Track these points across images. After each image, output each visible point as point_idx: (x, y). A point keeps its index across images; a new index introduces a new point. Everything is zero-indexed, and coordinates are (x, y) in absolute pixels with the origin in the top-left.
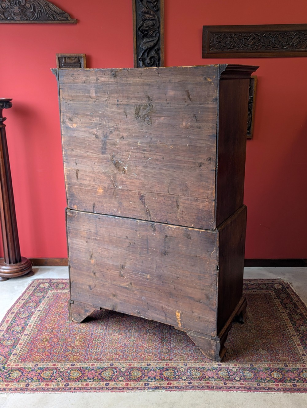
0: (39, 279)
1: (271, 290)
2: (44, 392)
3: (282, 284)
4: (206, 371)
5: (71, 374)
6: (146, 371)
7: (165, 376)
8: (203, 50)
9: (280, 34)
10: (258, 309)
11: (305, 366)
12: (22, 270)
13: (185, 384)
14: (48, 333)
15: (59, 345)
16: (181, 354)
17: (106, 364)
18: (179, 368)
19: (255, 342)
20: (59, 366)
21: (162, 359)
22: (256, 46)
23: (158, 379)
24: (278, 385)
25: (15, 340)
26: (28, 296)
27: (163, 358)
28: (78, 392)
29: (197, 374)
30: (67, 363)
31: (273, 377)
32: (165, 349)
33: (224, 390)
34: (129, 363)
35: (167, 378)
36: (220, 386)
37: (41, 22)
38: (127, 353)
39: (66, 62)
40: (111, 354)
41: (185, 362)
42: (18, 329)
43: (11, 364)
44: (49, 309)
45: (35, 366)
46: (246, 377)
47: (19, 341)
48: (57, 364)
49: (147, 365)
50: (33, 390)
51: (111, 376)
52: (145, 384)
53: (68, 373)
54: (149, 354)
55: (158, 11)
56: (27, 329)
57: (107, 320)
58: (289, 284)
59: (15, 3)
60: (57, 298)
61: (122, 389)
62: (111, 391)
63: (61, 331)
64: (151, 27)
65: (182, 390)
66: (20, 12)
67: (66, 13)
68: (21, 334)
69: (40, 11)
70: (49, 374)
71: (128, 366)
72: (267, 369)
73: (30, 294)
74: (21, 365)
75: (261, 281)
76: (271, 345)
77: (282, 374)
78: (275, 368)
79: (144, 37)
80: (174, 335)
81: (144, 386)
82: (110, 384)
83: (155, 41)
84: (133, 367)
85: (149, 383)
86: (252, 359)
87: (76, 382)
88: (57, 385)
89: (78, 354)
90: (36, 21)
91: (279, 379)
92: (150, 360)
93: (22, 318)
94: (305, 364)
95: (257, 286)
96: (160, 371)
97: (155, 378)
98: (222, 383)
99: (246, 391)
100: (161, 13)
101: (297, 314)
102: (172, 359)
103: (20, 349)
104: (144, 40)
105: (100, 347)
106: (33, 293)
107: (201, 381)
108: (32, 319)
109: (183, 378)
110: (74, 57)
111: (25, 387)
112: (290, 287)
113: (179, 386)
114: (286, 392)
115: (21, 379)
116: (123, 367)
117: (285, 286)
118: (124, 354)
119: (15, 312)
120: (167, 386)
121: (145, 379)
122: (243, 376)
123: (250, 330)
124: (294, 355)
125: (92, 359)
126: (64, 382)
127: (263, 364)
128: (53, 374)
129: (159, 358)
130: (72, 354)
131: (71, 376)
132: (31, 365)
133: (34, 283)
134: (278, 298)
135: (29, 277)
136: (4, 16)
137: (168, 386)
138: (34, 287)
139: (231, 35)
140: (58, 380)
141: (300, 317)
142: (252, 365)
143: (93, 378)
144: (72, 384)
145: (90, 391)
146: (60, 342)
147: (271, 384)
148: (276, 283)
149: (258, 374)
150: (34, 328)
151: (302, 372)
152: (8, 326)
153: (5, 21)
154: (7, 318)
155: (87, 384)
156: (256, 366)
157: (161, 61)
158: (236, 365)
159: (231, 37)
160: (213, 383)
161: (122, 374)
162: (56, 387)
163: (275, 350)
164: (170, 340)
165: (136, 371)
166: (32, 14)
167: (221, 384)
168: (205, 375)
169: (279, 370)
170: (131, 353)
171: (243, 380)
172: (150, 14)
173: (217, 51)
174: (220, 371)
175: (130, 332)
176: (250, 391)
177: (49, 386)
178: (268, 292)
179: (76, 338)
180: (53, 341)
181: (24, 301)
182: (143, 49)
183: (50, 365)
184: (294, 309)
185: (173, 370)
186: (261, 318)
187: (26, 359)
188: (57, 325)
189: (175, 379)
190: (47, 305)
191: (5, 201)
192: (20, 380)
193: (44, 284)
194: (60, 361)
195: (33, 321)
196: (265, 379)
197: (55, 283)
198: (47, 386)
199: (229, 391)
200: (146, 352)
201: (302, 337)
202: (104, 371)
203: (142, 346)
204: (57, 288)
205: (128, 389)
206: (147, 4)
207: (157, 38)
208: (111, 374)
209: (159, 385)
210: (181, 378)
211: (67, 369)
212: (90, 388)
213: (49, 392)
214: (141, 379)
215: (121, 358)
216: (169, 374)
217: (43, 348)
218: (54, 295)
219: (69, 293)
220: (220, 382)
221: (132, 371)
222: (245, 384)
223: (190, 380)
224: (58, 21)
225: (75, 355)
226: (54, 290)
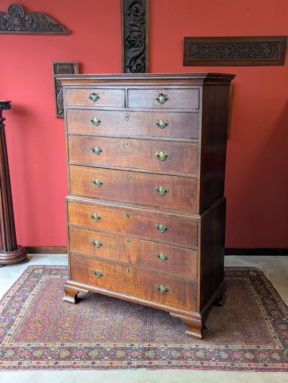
0: (34, 266)
1: (246, 277)
2: (35, 369)
3: (256, 272)
4: (184, 351)
5: (60, 353)
6: (129, 351)
7: (146, 356)
8: (184, 59)
9: (253, 45)
10: (234, 294)
11: (276, 348)
12: (18, 257)
13: (165, 363)
14: (41, 315)
15: (51, 326)
16: (162, 335)
17: (93, 345)
18: (160, 348)
19: (230, 325)
20: (50, 346)
21: (144, 340)
22: (232, 55)
23: (140, 359)
24: (251, 365)
25: (10, 322)
26: (23, 281)
27: (146, 339)
28: (66, 370)
29: (176, 354)
30: (58, 343)
31: (247, 358)
32: (147, 331)
33: (201, 369)
34: (114, 344)
35: (148, 357)
36: (197, 365)
37: (38, 32)
38: (113, 334)
39: (61, 68)
40: (98, 335)
41: (165, 343)
42: (13, 311)
43: (6, 344)
44: (42, 293)
45: (28, 345)
46: (221, 357)
47: (13, 323)
48: (47, 344)
49: (131, 345)
50: (25, 368)
51: (97, 355)
53: (58, 352)
54: (133, 335)
55: (143, 23)
56: (21, 311)
57: (95, 304)
58: (263, 271)
59: (15, 15)
60: (50, 283)
61: (107, 368)
62: (97, 370)
63: (52, 314)
64: (137, 38)
65: (162, 369)
66: (19, 23)
67: (61, 24)
68: (15, 316)
69: (38, 22)
70: (41, 353)
71: (113, 346)
72: (241, 350)
73: (25, 279)
74: (15, 345)
75: (237, 269)
76: (245, 328)
77: (254, 355)
78: (249, 349)
79: (131, 47)
80: (157, 318)
81: (127, 365)
82: (96, 362)
83: (141, 51)
84: (117, 348)
85: (131, 362)
86: (227, 341)
87: (65, 360)
88: (47, 363)
89: (67, 335)
90: (34, 32)
91: (251, 359)
92: (134, 341)
93: (17, 301)
94: (275, 346)
95: (233, 274)
96: (143, 351)
97: (137, 357)
99: (221, 370)
100: (147, 25)
101: (269, 300)
102: (154, 340)
103: (14, 330)
104: (131, 49)
105: (87, 329)
106: (27, 278)
107: (179, 360)
108: (26, 302)
109: (163, 358)
110: (68, 64)
111: (18, 365)
112: (264, 275)
113: (159, 365)
114: (258, 372)
115: (14, 357)
116: (109, 348)
117: (260, 274)
118: (110, 335)
119: (11, 296)
120: (149, 365)
121: (128, 359)
122: (218, 356)
123: (227, 314)
124: (266, 337)
125: (80, 339)
126: (54, 360)
127: (238, 346)
128: (44, 353)
129: (142, 339)
130: (62, 335)
131: (60, 355)
132: (24, 345)
133: (29, 269)
134: (252, 285)
135: (25, 264)
136: (5, 27)
137: (150, 365)
138: (29, 272)
139: (209, 45)
140: (48, 359)
141: (272, 302)
142: (227, 346)
143: (81, 357)
144: (61, 362)
145: (77, 369)
146: (52, 323)
147: (244, 364)
148: (251, 271)
149: (232, 355)
150: (28, 310)
151: (273, 353)
152: (4, 309)
153: (6, 31)
154: (3, 301)
155: (75, 362)
156: (231, 347)
157: (146, 68)
158: (213, 346)
159: (210, 47)
160: (191, 363)
161: (108, 354)
162: (46, 365)
163: (249, 333)
164: (152, 322)
165: (120, 351)
166: (30, 25)
167: (198, 364)
168: (183, 355)
169: (252, 351)
170: (116, 335)
171: (218, 360)
172: (136, 26)
173: (197, 59)
174: (197, 351)
175: (116, 315)
176: (225, 370)
177: (39, 364)
178: (244, 279)
179: (66, 320)
180: (45, 323)
181: (19, 286)
182: (130, 57)
183: (42, 344)
184: (267, 295)
185: (154, 351)
186: (236, 302)
187: (19, 339)
188: (49, 308)
189: (155, 359)
190: (41, 290)
191: (3, 194)
192: (13, 359)
193: (38, 270)
194: (51, 341)
195: (27, 304)
196: (239, 359)
197: (48, 269)
198: (38, 364)
199: (205, 370)
200: (130, 333)
201: (274, 321)
202: (91, 351)
203: (127, 328)
204: (50, 273)
205: (112, 368)
206: (134, 17)
207: (142, 47)
208: (97, 354)
209: (141, 364)
210: (161, 358)
211: (57, 349)
212: (78, 366)
213: (40, 370)
214: (125, 359)
215: (107, 339)
216: (150, 354)
217: (35, 329)
218: (47, 280)
219: (61, 278)
220: (197, 362)
221: (116, 351)
222: (220, 364)
223: (169, 360)
224: (54, 32)
225: (64, 336)
226: (47, 275)
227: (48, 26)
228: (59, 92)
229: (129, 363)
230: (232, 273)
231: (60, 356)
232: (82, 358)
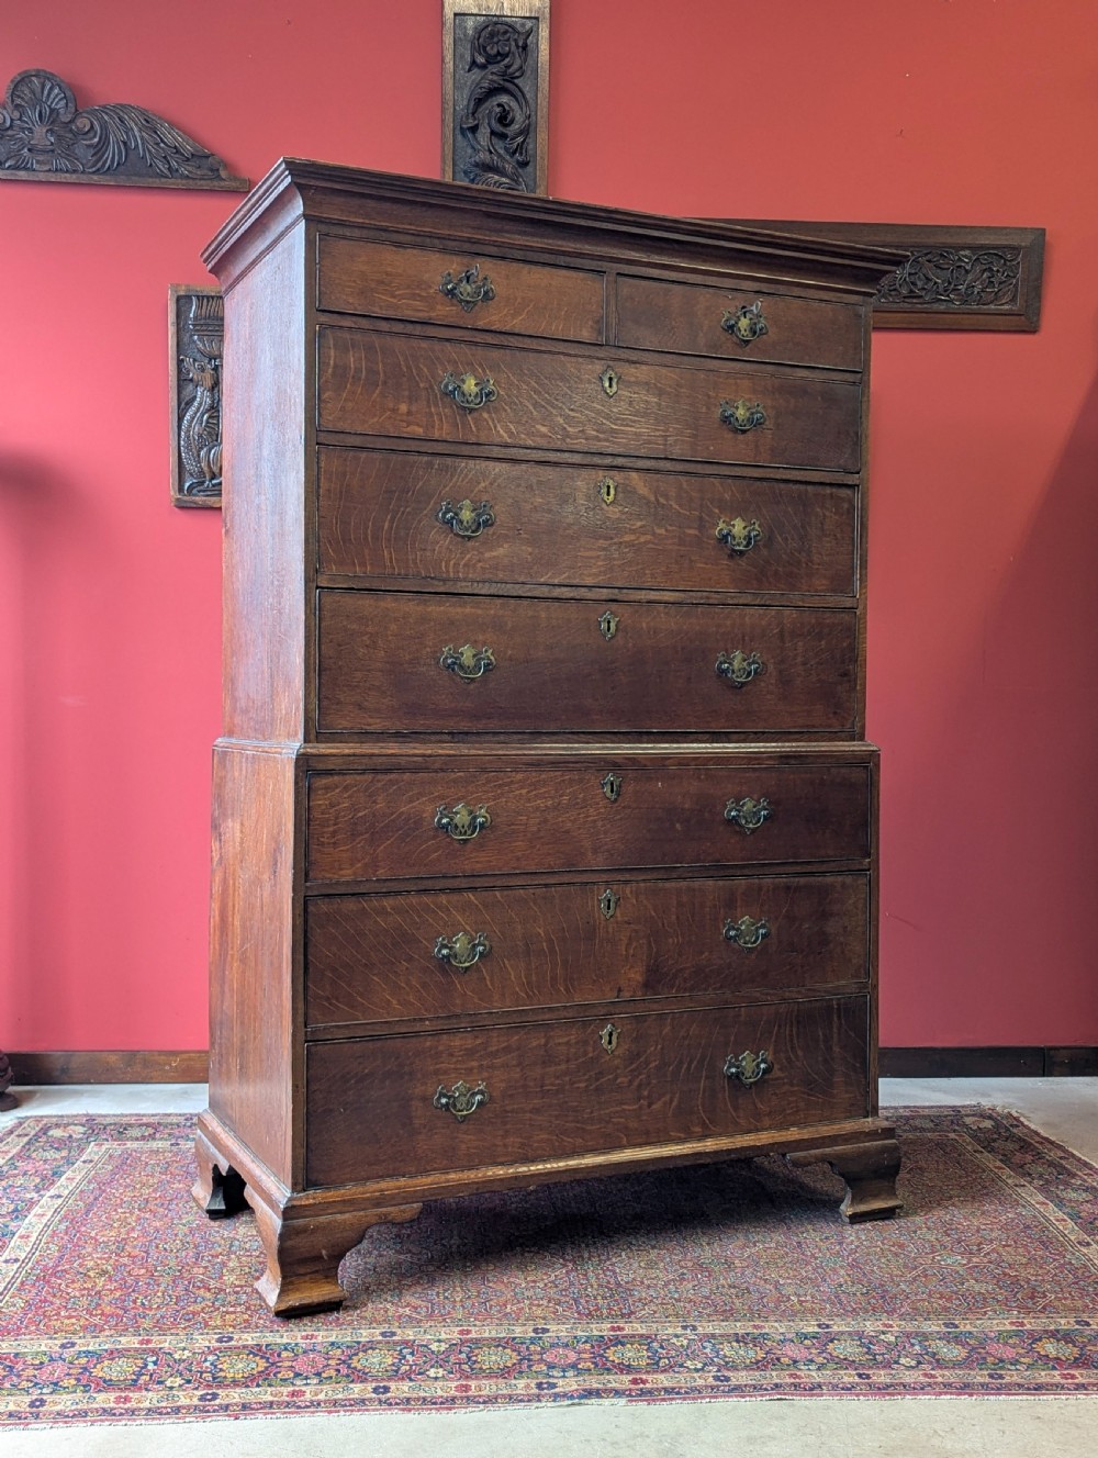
0: (42, 1117)
1: (955, 1131)
2: (112, 1421)
3: (990, 1117)
4: (774, 1344)
5: (220, 1366)
6: (532, 1347)
7: (613, 1361)
9: (926, 254)
13: (702, 1381)
14: (106, 1253)
15: (158, 1285)
16: (664, 1299)
17: (364, 1335)
18: (665, 1337)
19: (943, 1262)
20: (166, 1345)
21: (590, 1314)
23: (588, 1370)
24: (1073, 1377)
26: (4, 1161)
27: (596, 1311)
28: (261, 1416)
29: (741, 1352)
30: (202, 1334)
31: (1047, 1356)
33: (864, 1395)
34: (459, 1329)
35: (624, 1365)
36: (843, 1383)
37: (122, 180)
38: (447, 1302)
39: (203, 314)
40: (381, 1306)
41: (684, 1321)
44: (97, 1192)
45: (63, 1346)
46: (937, 1357)
48: (154, 1338)
49: (536, 1331)
50: (61, 1417)
51: (393, 1365)
52: (539, 1386)
54: (535, 1302)
55: (526, 164)
56: (12, 1244)
58: (1015, 1115)
59: (37, 113)
60: (125, 1164)
61: (449, 1403)
62: (403, 1410)
63: (157, 1247)
65: (694, 1399)
66: (52, 144)
67: (212, 155)
70: (129, 1369)
71: (456, 1335)
72: (1017, 1334)
73: (11, 1154)
75: (912, 1112)
77: (1074, 1346)
78: (1045, 1331)
80: (623, 1250)
81: (536, 1391)
82: (393, 1388)
84: (476, 1339)
85: (552, 1380)
87: (247, 1386)
88: (165, 1398)
89: (240, 1309)
90: (108, 178)
91: (1067, 1360)
92: (544, 1319)
95: (899, 1124)
96: (593, 1347)
97: (574, 1366)
98: (850, 1375)
99: (951, 1394)
100: (539, 170)
101: (1074, 1189)
102: (632, 1313)
106: (21, 1151)
107: (763, 1370)
108: (31, 1218)
109: (689, 1364)
111: (28, 1409)
112: (1022, 1123)
113: (681, 1388)
115: (7, 1385)
116: (439, 1341)
117: (1005, 1122)
118: (433, 1303)
120: (632, 1386)
121: (536, 1372)
122: (925, 1354)
123: (915, 1232)
126: (196, 1389)
127: (995, 1322)
128: (142, 1368)
129: (579, 1313)
130: (219, 1309)
131: (221, 1370)
132: (45, 1345)
133: (25, 1125)
134: (989, 1152)
137: (636, 1387)
140: (168, 1383)
141: (1085, 1195)
142: (952, 1324)
143: (318, 1374)
144: (232, 1394)
145: (313, 1413)
146: (161, 1276)
147: (1043, 1373)
148: (967, 1116)
149: (984, 1348)
150: (44, 1241)
155: (294, 1391)
156: (968, 1327)
158: (891, 1326)
160: (814, 1375)
161: (440, 1360)
162: (164, 1404)
164: (608, 1263)
165: (493, 1348)
166: (93, 152)
168: (773, 1354)
169: (1061, 1336)
170: (461, 1301)
171: (930, 1363)
172: (501, 172)
174: (831, 1342)
176: (971, 1395)
177: (131, 1402)
178: (947, 1136)
179: (224, 1264)
180: (130, 1275)
183: (130, 1341)
184: (1056, 1178)
185: (645, 1345)
187: (19, 1328)
188: (137, 1233)
189: (654, 1366)
190: (88, 1183)
193: (65, 1127)
194: (170, 1329)
196: (1017, 1360)
197: (111, 1124)
198: (124, 1403)
199: (884, 1395)
202: (361, 1354)
203: (502, 1282)
204: (120, 1137)
205: (471, 1401)
206: (493, 141)
208: (390, 1361)
209: (596, 1386)
211: (203, 1353)
212: (312, 1402)
213: (135, 1420)
214: (521, 1372)
215: (423, 1314)
216: (629, 1353)
217: (89, 1295)
218: (110, 1156)
219: (175, 1149)
220: (842, 1372)
221: (476, 1351)
222: (943, 1376)
223: (719, 1371)
224: (184, 182)
225: (227, 1313)
226: (110, 1142)
227: (165, 157)
228: (189, 403)
229: (541, 1383)
230: (894, 1122)
231: (222, 1374)
232: (324, 1375)
